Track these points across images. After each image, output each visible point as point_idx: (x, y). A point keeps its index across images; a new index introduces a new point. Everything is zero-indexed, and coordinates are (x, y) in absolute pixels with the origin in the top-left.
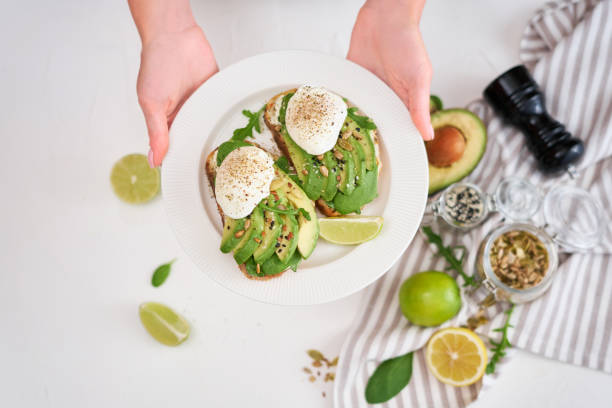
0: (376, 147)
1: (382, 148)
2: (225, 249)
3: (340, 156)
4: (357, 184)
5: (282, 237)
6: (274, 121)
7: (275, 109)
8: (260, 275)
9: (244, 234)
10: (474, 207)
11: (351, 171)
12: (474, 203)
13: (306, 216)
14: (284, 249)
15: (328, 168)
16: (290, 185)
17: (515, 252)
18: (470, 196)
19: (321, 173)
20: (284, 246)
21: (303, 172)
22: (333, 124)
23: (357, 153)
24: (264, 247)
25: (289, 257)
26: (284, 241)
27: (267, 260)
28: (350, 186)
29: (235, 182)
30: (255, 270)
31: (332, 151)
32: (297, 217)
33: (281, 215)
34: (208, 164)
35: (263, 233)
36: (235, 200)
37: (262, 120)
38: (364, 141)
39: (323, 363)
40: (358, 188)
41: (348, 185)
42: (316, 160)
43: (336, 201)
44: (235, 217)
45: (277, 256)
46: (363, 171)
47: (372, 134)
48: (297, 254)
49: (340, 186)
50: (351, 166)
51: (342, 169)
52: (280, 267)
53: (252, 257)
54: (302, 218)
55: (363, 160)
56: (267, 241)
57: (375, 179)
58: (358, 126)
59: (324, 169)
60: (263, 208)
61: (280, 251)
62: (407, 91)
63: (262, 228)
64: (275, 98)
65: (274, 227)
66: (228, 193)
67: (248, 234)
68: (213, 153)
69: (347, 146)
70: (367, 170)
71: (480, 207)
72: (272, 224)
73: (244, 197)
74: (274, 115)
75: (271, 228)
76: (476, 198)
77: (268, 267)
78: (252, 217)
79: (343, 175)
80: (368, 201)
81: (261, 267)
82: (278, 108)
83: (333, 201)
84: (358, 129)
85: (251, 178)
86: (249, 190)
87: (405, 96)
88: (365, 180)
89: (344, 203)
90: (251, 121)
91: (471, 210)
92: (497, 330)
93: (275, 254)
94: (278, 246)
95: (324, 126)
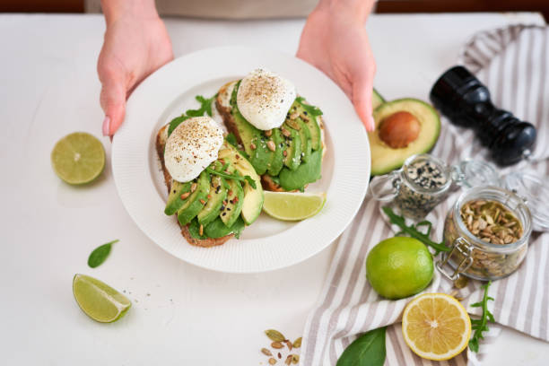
0: (322, 131)
1: (326, 134)
2: (168, 211)
3: (287, 133)
4: (303, 162)
5: (227, 201)
6: (226, 103)
7: (227, 94)
8: (202, 238)
9: (190, 196)
10: (436, 180)
11: (297, 147)
12: (435, 177)
13: (252, 183)
14: (228, 213)
15: (275, 143)
16: (237, 157)
17: (485, 219)
18: (431, 170)
19: (268, 148)
20: (228, 209)
21: (251, 147)
22: (282, 101)
23: (303, 133)
24: (209, 209)
25: (233, 220)
26: (229, 205)
27: (211, 223)
28: (296, 161)
29: (185, 144)
30: (198, 232)
31: (280, 129)
32: (243, 184)
33: (228, 180)
34: (158, 137)
35: (208, 197)
36: (183, 161)
37: (213, 106)
38: (311, 123)
39: (285, 344)
40: (303, 166)
41: (294, 160)
42: (264, 135)
43: (281, 176)
44: (182, 180)
45: (221, 220)
46: (309, 150)
47: (318, 119)
48: (241, 221)
49: (286, 161)
50: (298, 143)
51: (288, 145)
52: (224, 231)
53: (196, 218)
54: (248, 186)
55: (309, 139)
56: (212, 204)
57: (319, 160)
58: (305, 110)
59: (272, 144)
60: (210, 173)
61: (224, 214)
62: (351, 84)
63: (208, 191)
64: (228, 85)
65: (220, 191)
66: (177, 155)
67: (193, 196)
68: (164, 128)
69: (294, 125)
70: (313, 151)
71: (442, 180)
72: (218, 188)
73: (192, 159)
74: (226, 98)
75: (216, 193)
76: (437, 172)
77: (211, 230)
78: (199, 181)
79: (289, 151)
80: (312, 181)
81: (204, 229)
82: (230, 93)
83: (278, 177)
84: (305, 113)
85: (200, 142)
86: (197, 152)
87: (349, 88)
88: (311, 159)
89: (289, 179)
90: (203, 106)
91: (433, 183)
92: (476, 305)
93: (219, 217)
94: (222, 209)
95: (273, 102)
